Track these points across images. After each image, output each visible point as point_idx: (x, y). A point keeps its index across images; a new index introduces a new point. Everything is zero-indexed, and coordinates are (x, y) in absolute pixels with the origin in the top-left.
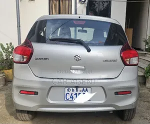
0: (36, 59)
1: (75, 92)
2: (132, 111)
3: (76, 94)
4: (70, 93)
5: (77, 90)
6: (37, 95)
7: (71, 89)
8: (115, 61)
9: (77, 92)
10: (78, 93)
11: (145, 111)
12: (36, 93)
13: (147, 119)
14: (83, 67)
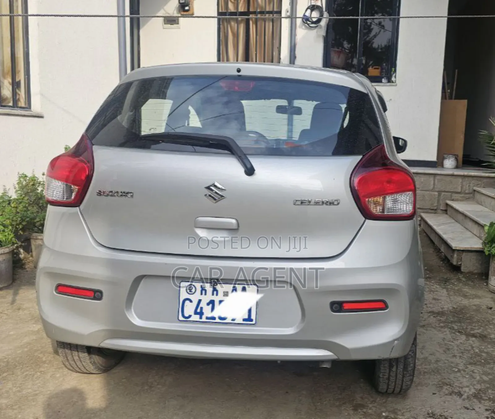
0: (100, 194)
1: (209, 297)
2: (401, 366)
3: (212, 303)
4: (195, 298)
5: (215, 290)
6: (100, 299)
7: (198, 285)
8: (331, 203)
9: (214, 298)
10: (216, 299)
11: (461, 367)
12: (97, 295)
13: (460, 394)
14: (234, 221)
